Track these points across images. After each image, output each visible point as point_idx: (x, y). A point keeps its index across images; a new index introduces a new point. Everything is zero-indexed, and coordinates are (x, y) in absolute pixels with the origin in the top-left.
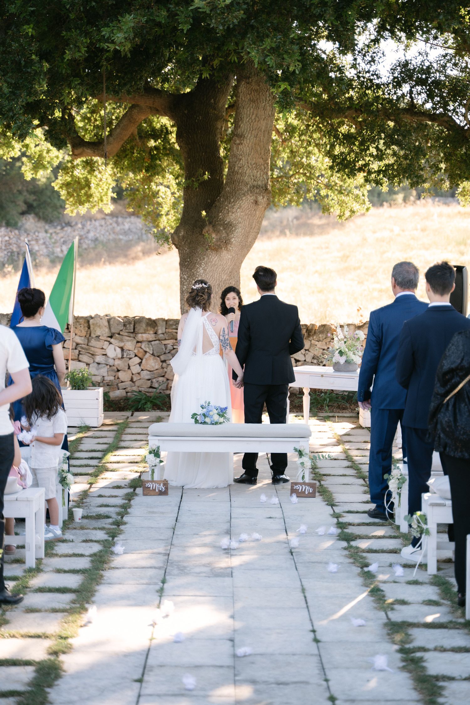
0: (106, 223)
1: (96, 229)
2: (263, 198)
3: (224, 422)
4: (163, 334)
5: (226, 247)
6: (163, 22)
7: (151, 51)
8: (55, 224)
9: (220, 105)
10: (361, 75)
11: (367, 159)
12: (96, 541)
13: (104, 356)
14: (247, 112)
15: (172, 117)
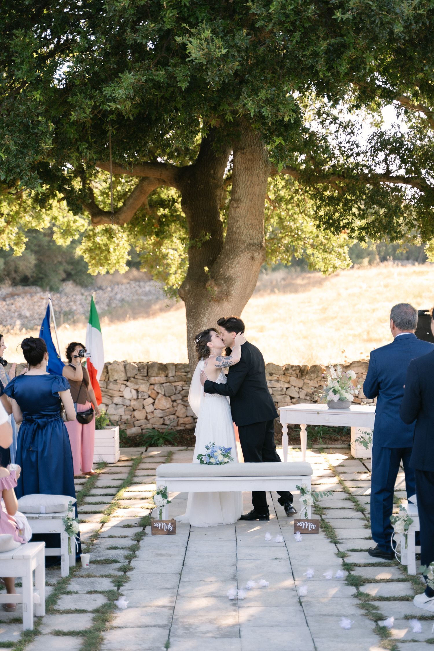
0: (130, 286)
1: (122, 291)
2: (259, 254)
3: (228, 462)
4: (173, 377)
5: (227, 298)
6: (162, 81)
7: (153, 118)
8: (90, 288)
9: (219, 176)
10: (342, 145)
11: (350, 218)
12: (100, 592)
13: (121, 398)
14: (243, 179)
15: (177, 187)
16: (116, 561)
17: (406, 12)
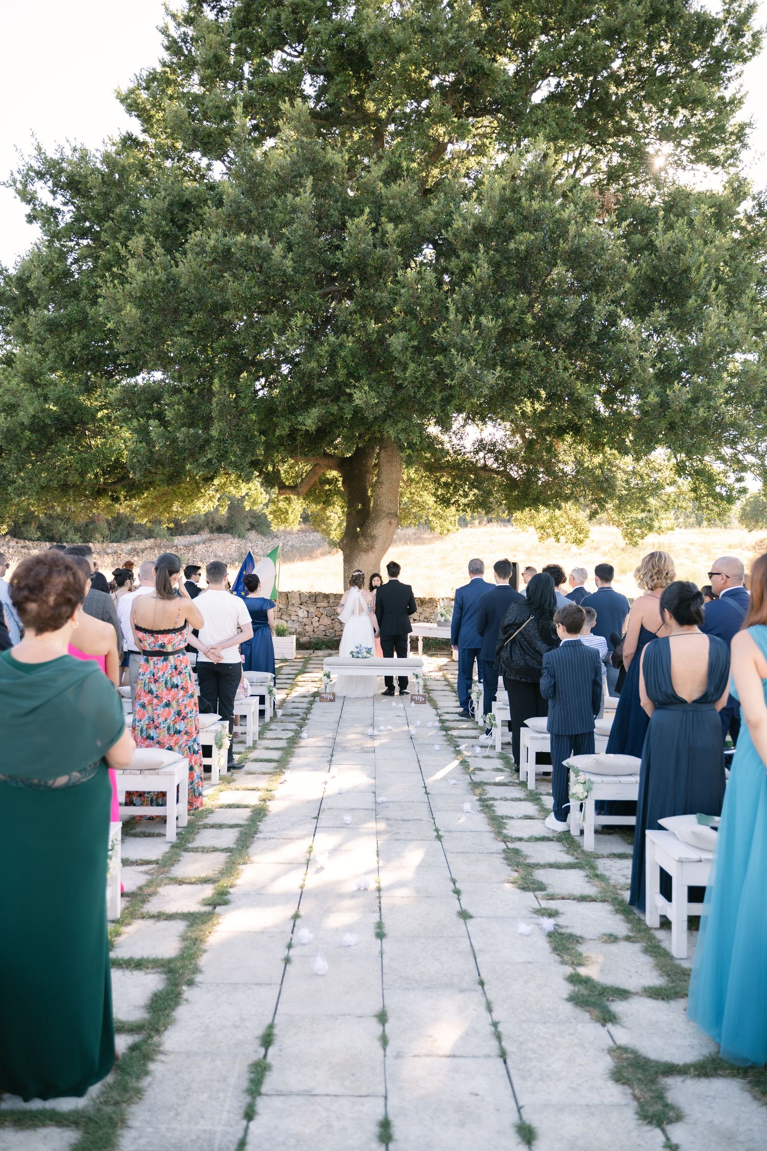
0: (298, 536)
2: (395, 521)
5: (372, 550)
9: (369, 464)
10: (454, 447)
11: (457, 497)
12: (290, 730)
13: (297, 616)
14: (385, 468)
15: (339, 471)
16: (298, 715)
17: (491, 382)
